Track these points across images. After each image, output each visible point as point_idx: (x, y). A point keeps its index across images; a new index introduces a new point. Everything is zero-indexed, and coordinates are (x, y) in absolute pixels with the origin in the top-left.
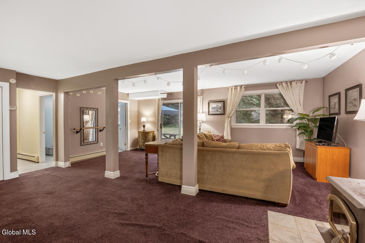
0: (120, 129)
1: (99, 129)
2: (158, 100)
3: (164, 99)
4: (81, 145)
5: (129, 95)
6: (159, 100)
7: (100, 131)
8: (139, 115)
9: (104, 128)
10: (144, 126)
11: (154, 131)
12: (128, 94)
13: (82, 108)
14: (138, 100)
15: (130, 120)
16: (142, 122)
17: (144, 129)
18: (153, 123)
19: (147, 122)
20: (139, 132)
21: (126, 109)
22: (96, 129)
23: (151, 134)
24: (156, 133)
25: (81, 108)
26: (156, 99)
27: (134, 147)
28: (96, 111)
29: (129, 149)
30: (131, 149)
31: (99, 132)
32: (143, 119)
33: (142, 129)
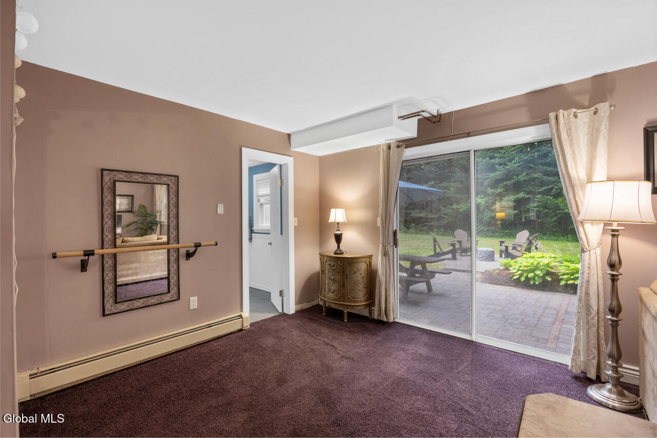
0: (271, 244)
1: (183, 252)
2: (385, 148)
3: (408, 143)
4: (104, 315)
5: (292, 137)
6: (389, 148)
7: (189, 255)
8: (324, 203)
9: (198, 246)
10: (338, 238)
11: (370, 257)
12: (289, 135)
13: (105, 173)
14: (320, 157)
15: (295, 217)
16: (333, 223)
17: (339, 247)
18: (368, 228)
19: (348, 224)
20: (322, 256)
21: (282, 182)
22: (172, 252)
23: (363, 267)
24: (379, 262)
25: (102, 170)
26: (378, 147)
27: (308, 302)
28: (168, 185)
29: (291, 308)
30: (300, 307)
31: (182, 261)
32: (336, 215)
33: (331, 247)
